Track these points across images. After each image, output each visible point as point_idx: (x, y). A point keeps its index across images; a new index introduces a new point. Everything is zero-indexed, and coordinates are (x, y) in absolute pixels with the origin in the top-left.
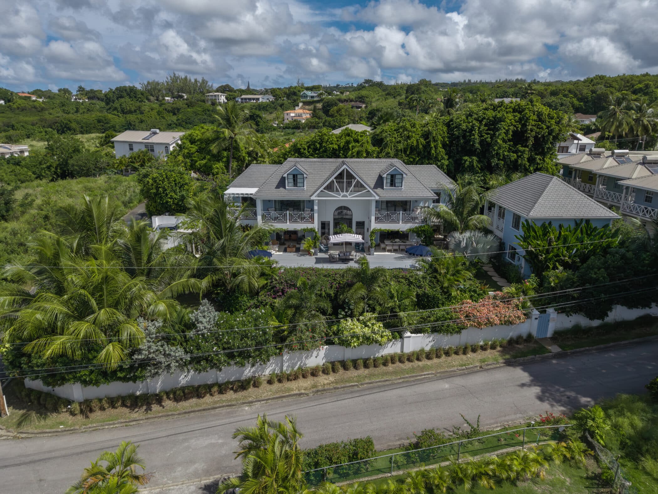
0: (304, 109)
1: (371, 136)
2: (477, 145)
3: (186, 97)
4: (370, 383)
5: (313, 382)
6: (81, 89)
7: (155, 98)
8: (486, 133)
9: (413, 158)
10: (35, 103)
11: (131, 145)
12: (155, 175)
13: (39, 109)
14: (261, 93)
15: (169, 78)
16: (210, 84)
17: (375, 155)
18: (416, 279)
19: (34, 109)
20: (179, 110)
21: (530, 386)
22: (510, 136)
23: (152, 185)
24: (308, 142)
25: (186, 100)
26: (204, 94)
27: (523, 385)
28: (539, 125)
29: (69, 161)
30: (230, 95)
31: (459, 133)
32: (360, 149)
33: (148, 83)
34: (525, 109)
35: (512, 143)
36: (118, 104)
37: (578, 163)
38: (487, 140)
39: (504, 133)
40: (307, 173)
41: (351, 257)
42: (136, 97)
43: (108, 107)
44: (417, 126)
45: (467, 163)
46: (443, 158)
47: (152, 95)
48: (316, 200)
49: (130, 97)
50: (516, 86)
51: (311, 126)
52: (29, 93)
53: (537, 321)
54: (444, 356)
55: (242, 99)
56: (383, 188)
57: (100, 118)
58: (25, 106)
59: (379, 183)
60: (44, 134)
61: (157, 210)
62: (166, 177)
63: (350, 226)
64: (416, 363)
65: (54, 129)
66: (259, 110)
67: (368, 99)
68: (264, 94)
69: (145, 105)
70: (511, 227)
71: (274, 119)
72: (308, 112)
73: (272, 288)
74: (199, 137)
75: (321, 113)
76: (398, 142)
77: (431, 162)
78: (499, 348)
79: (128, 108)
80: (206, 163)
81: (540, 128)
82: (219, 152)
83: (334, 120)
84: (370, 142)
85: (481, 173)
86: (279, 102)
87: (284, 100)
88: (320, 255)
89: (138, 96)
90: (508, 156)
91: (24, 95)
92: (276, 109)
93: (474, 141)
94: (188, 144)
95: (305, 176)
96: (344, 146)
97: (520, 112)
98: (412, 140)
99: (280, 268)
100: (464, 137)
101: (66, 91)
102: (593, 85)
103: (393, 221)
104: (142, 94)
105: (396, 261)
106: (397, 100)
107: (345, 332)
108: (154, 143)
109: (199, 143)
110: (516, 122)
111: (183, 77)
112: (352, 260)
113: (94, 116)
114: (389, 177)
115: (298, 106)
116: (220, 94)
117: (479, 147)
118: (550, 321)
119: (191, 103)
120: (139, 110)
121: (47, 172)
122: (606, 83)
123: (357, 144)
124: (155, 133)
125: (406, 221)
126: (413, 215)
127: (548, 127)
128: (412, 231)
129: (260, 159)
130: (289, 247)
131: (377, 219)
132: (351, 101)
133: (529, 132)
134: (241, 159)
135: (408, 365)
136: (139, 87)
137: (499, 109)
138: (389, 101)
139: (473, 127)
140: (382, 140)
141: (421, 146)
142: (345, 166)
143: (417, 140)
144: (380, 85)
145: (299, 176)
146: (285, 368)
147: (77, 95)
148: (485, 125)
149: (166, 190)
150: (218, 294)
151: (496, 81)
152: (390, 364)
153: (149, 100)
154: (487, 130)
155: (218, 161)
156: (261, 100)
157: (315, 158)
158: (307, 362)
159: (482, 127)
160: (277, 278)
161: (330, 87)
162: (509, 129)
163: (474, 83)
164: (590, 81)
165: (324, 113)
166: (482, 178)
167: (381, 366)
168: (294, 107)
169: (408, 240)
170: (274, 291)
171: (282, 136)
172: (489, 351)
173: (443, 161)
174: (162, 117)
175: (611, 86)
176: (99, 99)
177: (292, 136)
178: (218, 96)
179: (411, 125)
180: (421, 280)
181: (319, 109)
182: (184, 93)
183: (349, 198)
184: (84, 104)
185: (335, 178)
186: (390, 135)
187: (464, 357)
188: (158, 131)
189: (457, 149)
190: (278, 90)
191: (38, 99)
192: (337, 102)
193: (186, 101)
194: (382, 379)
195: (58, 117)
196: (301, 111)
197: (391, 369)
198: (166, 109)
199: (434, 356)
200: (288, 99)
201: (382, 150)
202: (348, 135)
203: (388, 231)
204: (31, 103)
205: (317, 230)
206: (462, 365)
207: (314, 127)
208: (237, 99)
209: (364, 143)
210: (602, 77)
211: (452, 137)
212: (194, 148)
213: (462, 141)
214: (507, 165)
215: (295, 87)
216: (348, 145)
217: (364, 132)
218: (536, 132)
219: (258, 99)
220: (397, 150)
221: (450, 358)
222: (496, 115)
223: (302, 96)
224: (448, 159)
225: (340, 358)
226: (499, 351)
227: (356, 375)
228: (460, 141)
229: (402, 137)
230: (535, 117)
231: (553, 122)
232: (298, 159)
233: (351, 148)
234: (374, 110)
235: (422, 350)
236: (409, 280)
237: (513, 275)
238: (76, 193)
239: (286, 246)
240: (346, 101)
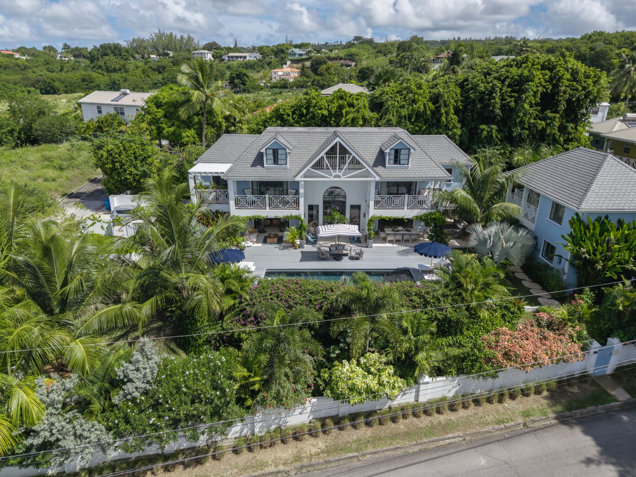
0: (292, 67)
1: (369, 99)
2: (498, 111)
3: (171, 55)
4: (375, 453)
5: (295, 451)
6: (66, 47)
7: (141, 56)
8: (508, 96)
9: (418, 126)
10: (18, 61)
11: (99, 108)
12: (110, 147)
13: (23, 67)
14: (248, 50)
15: (154, 35)
16: (196, 41)
17: (373, 123)
18: (434, 297)
19: (16, 67)
20: (164, 68)
21: (599, 463)
22: (538, 99)
23: (107, 158)
24: (292, 107)
25: (172, 57)
26: (190, 52)
27: (589, 461)
28: (572, 85)
29: (33, 125)
30: (216, 53)
31: (475, 96)
32: (356, 115)
33: (134, 40)
34: (556, 65)
35: (540, 108)
36: (103, 63)
37: (609, 133)
38: (510, 104)
39: (533, 95)
40: (291, 148)
41: (345, 252)
42: (120, 55)
43: (92, 65)
44: (424, 87)
45: (485, 133)
46: (455, 127)
47: (137, 52)
48: (302, 181)
49: (115, 55)
50: (511, 43)
51: (299, 85)
52: (13, 51)
53: (596, 355)
54: (472, 404)
55: (229, 57)
56: (384, 166)
57: (84, 77)
58: (8, 65)
59: (380, 160)
60: (26, 93)
61: (116, 187)
62: (124, 150)
63: (343, 212)
64: (437, 418)
65: (37, 89)
66: (247, 69)
67: (358, 57)
68: (252, 52)
69: (130, 63)
70: (548, 219)
71: (262, 78)
72: (296, 70)
73: (242, 311)
74: (166, 100)
75: (309, 72)
76: (401, 107)
77: (441, 130)
78: (545, 393)
79: (113, 67)
80: (174, 131)
81: (573, 90)
82: (189, 118)
83: (323, 79)
84: (368, 106)
85: (500, 144)
86: (266, 60)
87: (271, 58)
88: (308, 248)
89: (123, 54)
90: (533, 124)
91: (6, 53)
92: (263, 67)
93: (494, 106)
94: (154, 109)
95: (288, 151)
96: (336, 112)
97: (551, 70)
98: (418, 105)
99: (252, 281)
100: (481, 100)
101: (51, 49)
102: (592, 42)
103: (397, 207)
104: (127, 52)
105: (399, 257)
106: (388, 58)
107: (340, 383)
108: (123, 105)
109: (166, 106)
110: (546, 82)
111: (169, 33)
112: (346, 255)
113: (77, 75)
114: (393, 152)
115: (286, 64)
116: (206, 52)
117: (500, 113)
118: (613, 353)
119: (176, 60)
120: (124, 69)
121: (9, 137)
122: (605, 39)
123: (352, 109)
124: (125, 94)
125: (411, 207)
126: (420, 198)
127: (584, 88)
128: (420, 218)
129: (238, 124)
130: (270, 237)
131: (376, 203)
132: (341, 59)
133: (562, 94)
134: (217, 126)
135: (424, 421)
136: (124, 44)
137: (524, 65)
138: (379, 59)
139: (493, 88)
140: (381, 104)
141: (429, 112)
142: (338, 139)
143: (424, 105)
144: (370, 42)
145: (280, 152)
146: (257, 430)
147: (61, 53)
148: (509, 86)
149: (124, 165)
150: (172, 312)
151: (486, 39)
152: (401, 420)
153: (134, 58)
154: (511, 92)
155: (189, 128)
156: (248, 58)
157: (300, 126)
158: (288, 419)
159: (505, 89)
160: (248, 298)
161: (318, 45)
162: (538, 90)
163: (463, 41)
164: (588, 38)
165: (312, 71)
166: (502, 151)
167: (390, 423)
168: (282, 65)
169: (412, 227)
170: (244, 315)
171: (269, 96)
172: (532, 397)
173: (455, 130)
174: (147, 75)
175: (610, 43)
176: (84, 57)
177: (279, 96)
178: (205, 53)
179: (416, 85)
180: (442, 299)
181: (307, 68)
182: (170, 50)
183: (343, 179)
184: (70, 62)
185: (327, 153)
186: (391, 97)
187: (499, 407)
188: (128, 91)
189: (473, 116)
190: (265, 48)
191: (21, 57)
192: (326, 60)
193: (171, 59)
194: (392, 447)
195: (41, 76)
196: (289, 70)
197: (402, 427)
198: (151, 68)
199: (461, 406)
200: (276, 57)
201: (381, 117)
202: (341, 98)
203: (390, 219)
204: (13, 61)
205: (303, 218)
206: (499, 422)
207: (302, 87)
208: (224, 57)
209: (360, 108)
210: (601, 34)
211: (467, 101)
212: (160, 113)
213: (479, 106)
214: (533, 135)
215: (283, 45)
216: (341, 111)
217: (359, 95)
218: (570, 95)
219: (245, 57)
220: (400, 117)
221: (481, 409)
222: (522, 74)
223: (290, 54)
224: (461, 128)
225: (333, 413)
226: (546, 398)
227: (355, 438)
228: (476, 105)
229: (406, 101)
230: (568, 76)
231: (590, 81)
232: (280, 129)
233: (344, 114)
234: (364, 68)
235: (443, 399)
236: (424, 297)
237: (553, 284)
238: (32, 164)
239: (267, 234)
240: (335, 59)
